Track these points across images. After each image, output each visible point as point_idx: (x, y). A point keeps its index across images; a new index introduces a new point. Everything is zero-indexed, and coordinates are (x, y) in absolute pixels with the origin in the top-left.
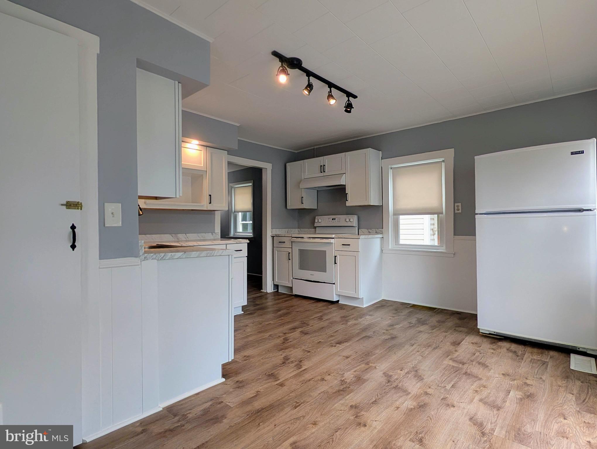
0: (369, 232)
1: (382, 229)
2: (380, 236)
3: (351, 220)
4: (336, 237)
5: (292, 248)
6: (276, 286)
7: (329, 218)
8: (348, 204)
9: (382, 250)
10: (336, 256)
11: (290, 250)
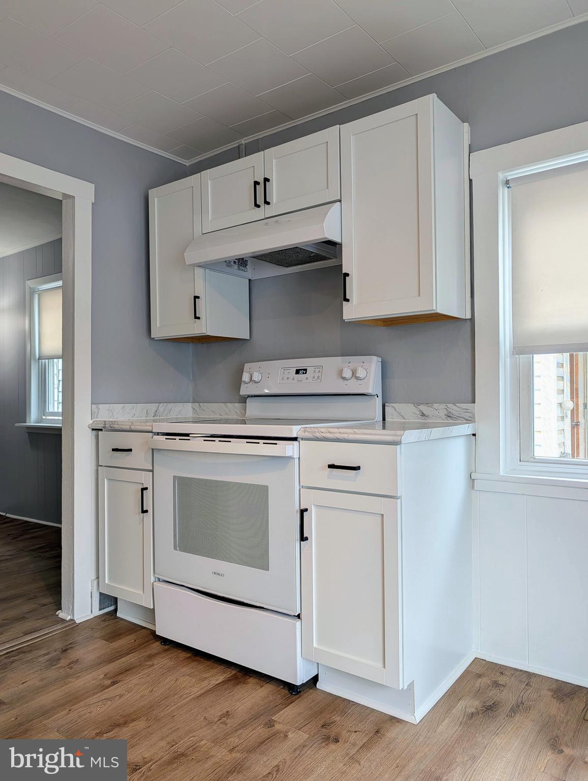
0: (423, 415)
1: (469, 406)
2: (467, 429)
3: (361, 373)
4: (307, 435)
5: (152, 471)
6: (109, 600)
7: (285, 369)
8: (351, 312)
9: (471, 481)
10: (306, 510)
11: (145, 479)
